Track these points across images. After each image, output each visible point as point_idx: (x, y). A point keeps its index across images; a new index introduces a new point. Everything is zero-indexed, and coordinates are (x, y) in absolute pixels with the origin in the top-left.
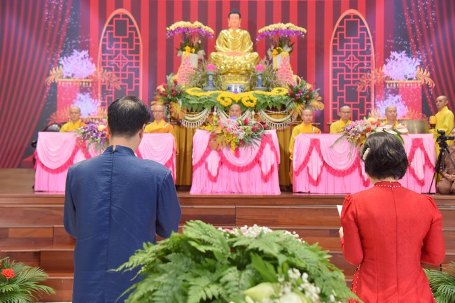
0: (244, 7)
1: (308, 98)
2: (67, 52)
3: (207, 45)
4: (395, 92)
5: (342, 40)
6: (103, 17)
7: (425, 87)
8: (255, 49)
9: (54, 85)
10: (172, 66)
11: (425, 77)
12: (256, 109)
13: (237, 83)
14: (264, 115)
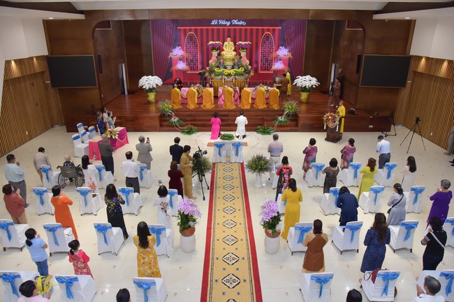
0: (232, 35)
1: (249, 73)
2: (174, 47)
3: (220, 49)
4: (280, 60)
5: (264, 43)
6: (185, 35)
7: (290, 58)
8: (235, 50)
9: (171, 58)
10: (209, 57)
11: (290, 55)
12: (235, 75)
13: (229, 63)
14: (237, 77)
